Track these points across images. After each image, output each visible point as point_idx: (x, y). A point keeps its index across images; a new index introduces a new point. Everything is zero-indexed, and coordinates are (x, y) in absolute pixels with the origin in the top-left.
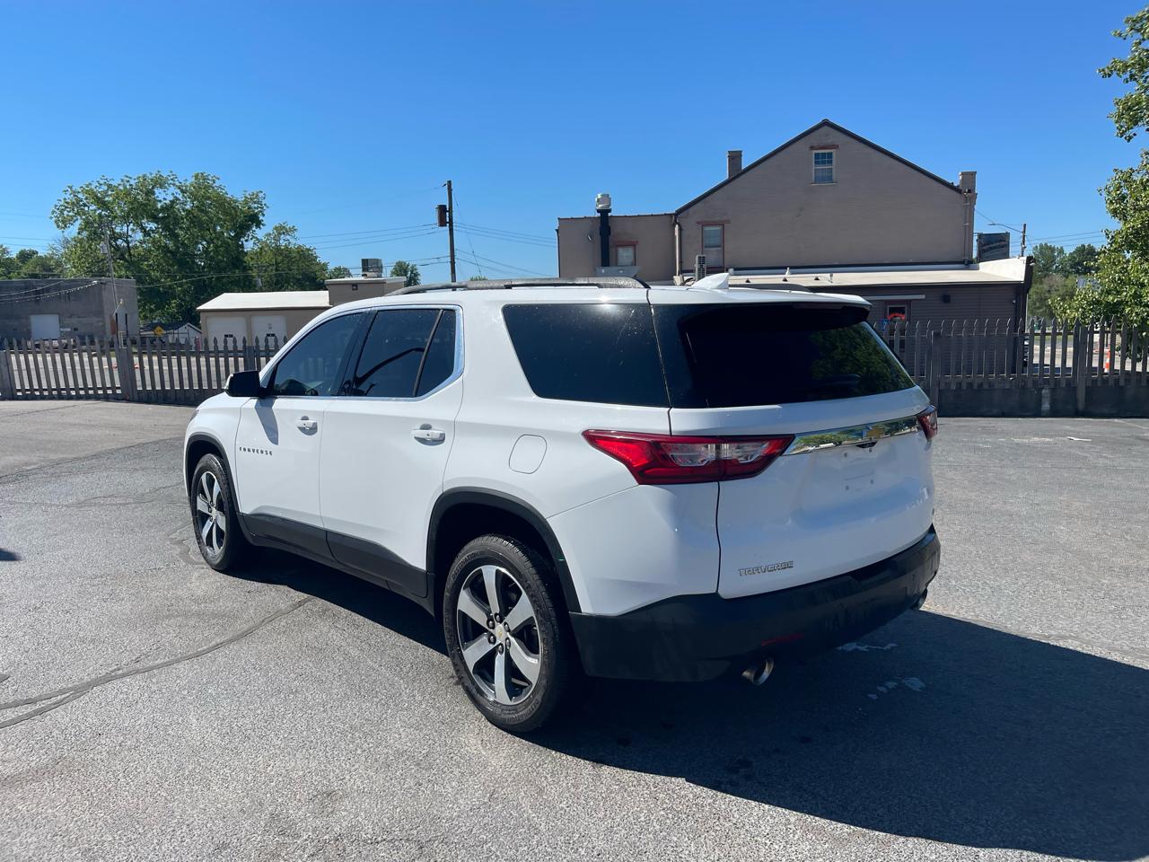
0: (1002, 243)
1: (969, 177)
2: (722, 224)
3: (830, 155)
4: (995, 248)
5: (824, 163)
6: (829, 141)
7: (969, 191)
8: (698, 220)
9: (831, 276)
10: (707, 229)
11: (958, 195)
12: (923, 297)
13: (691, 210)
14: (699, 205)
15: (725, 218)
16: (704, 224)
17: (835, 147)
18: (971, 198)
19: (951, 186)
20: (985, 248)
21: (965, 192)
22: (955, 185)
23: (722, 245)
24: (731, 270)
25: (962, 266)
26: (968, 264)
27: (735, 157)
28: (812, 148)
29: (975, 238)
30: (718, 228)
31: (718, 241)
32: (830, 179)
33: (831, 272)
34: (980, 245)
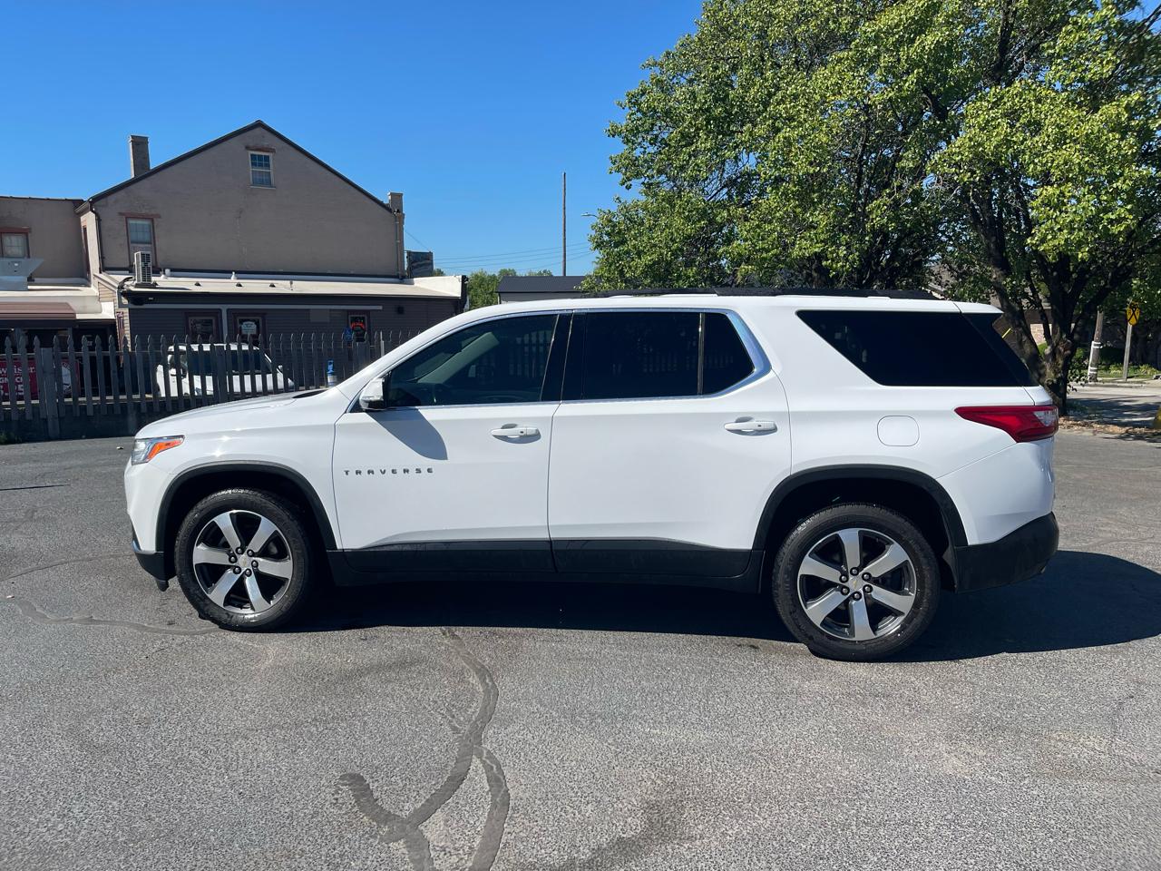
0: (428, 262)
1: (397, 197)
2: (151, 219)
3: (267, 158)
4: (421, 266)
5: (261, 165)
6: (265, 144)
7: (398, 211)
8: (123, 211)
9: (291, 283)
10: (131, 222)
11: (388, 213)
12: (381, 308)
13: (112, 198)
14: (121, 194)
15: (153, 212)
16: (128, 216)
17: (272, 151)
18: (399, 218)
19: (381, 204)
20: (415, 265)
21: (394, 210)
22: (385, 202)
23: (152, 241)
24: (167, 271)
25: (397, 280)
26: (402, 278)
27: (140, 145)
28: (248, 148)
29: (406, 255)
30: (146, 223)
31: (147, 237)
32: (269, 183)
33: (291, 280)
34: (410, 262)
